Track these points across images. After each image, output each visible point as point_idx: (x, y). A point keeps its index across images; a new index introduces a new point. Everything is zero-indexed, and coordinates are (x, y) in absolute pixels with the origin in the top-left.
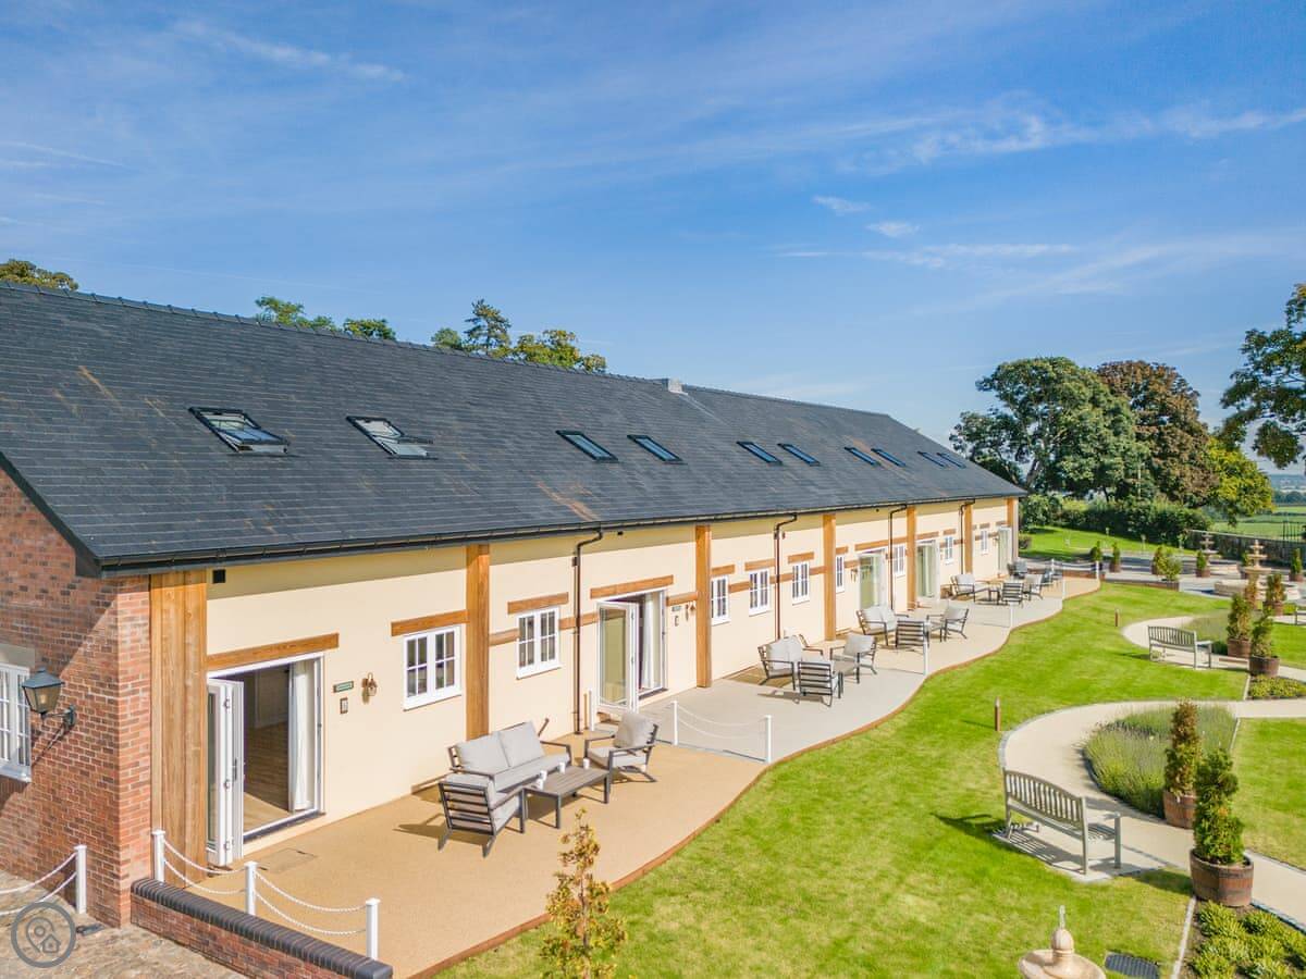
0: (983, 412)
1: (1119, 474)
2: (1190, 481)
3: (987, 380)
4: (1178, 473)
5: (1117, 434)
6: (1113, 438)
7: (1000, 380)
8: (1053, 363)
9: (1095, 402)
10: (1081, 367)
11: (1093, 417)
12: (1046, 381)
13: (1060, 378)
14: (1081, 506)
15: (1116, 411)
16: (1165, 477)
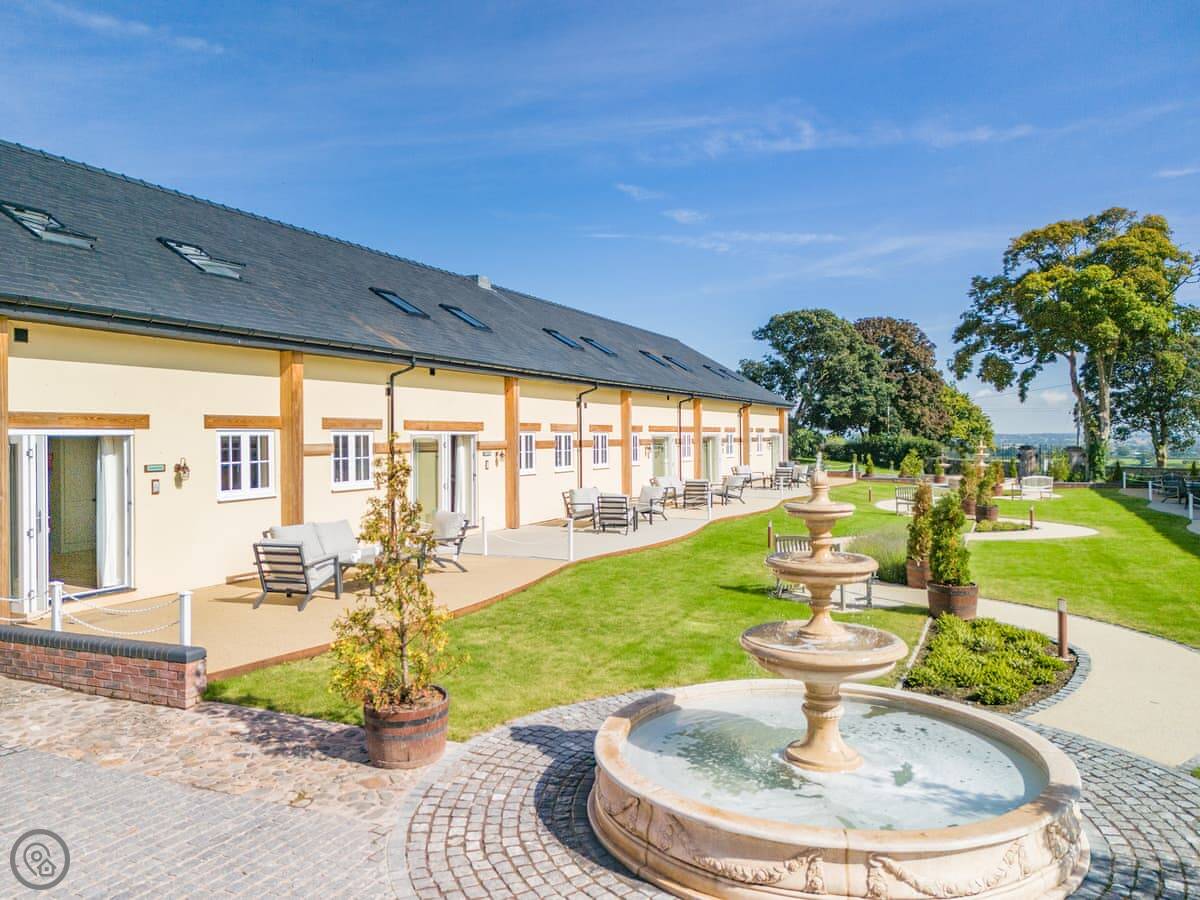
0: (758, 359)
1: (872, 411)
2: (929, 419)
3: (762, 331)
4: (919, 412)
5: (870, 376)
6: (867, 380)
7: (772, 330)
8: (818, 314)
9: (852, 349)
10: (840, 318)
11: (851, 361)
12: (813, 331)
13: (823, 327)
14: (840, 441)
15: (870, 357)
16: (909, 416)
